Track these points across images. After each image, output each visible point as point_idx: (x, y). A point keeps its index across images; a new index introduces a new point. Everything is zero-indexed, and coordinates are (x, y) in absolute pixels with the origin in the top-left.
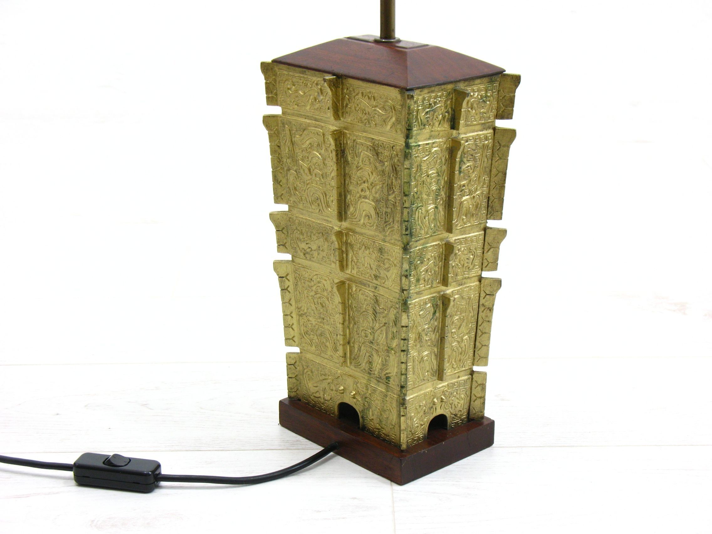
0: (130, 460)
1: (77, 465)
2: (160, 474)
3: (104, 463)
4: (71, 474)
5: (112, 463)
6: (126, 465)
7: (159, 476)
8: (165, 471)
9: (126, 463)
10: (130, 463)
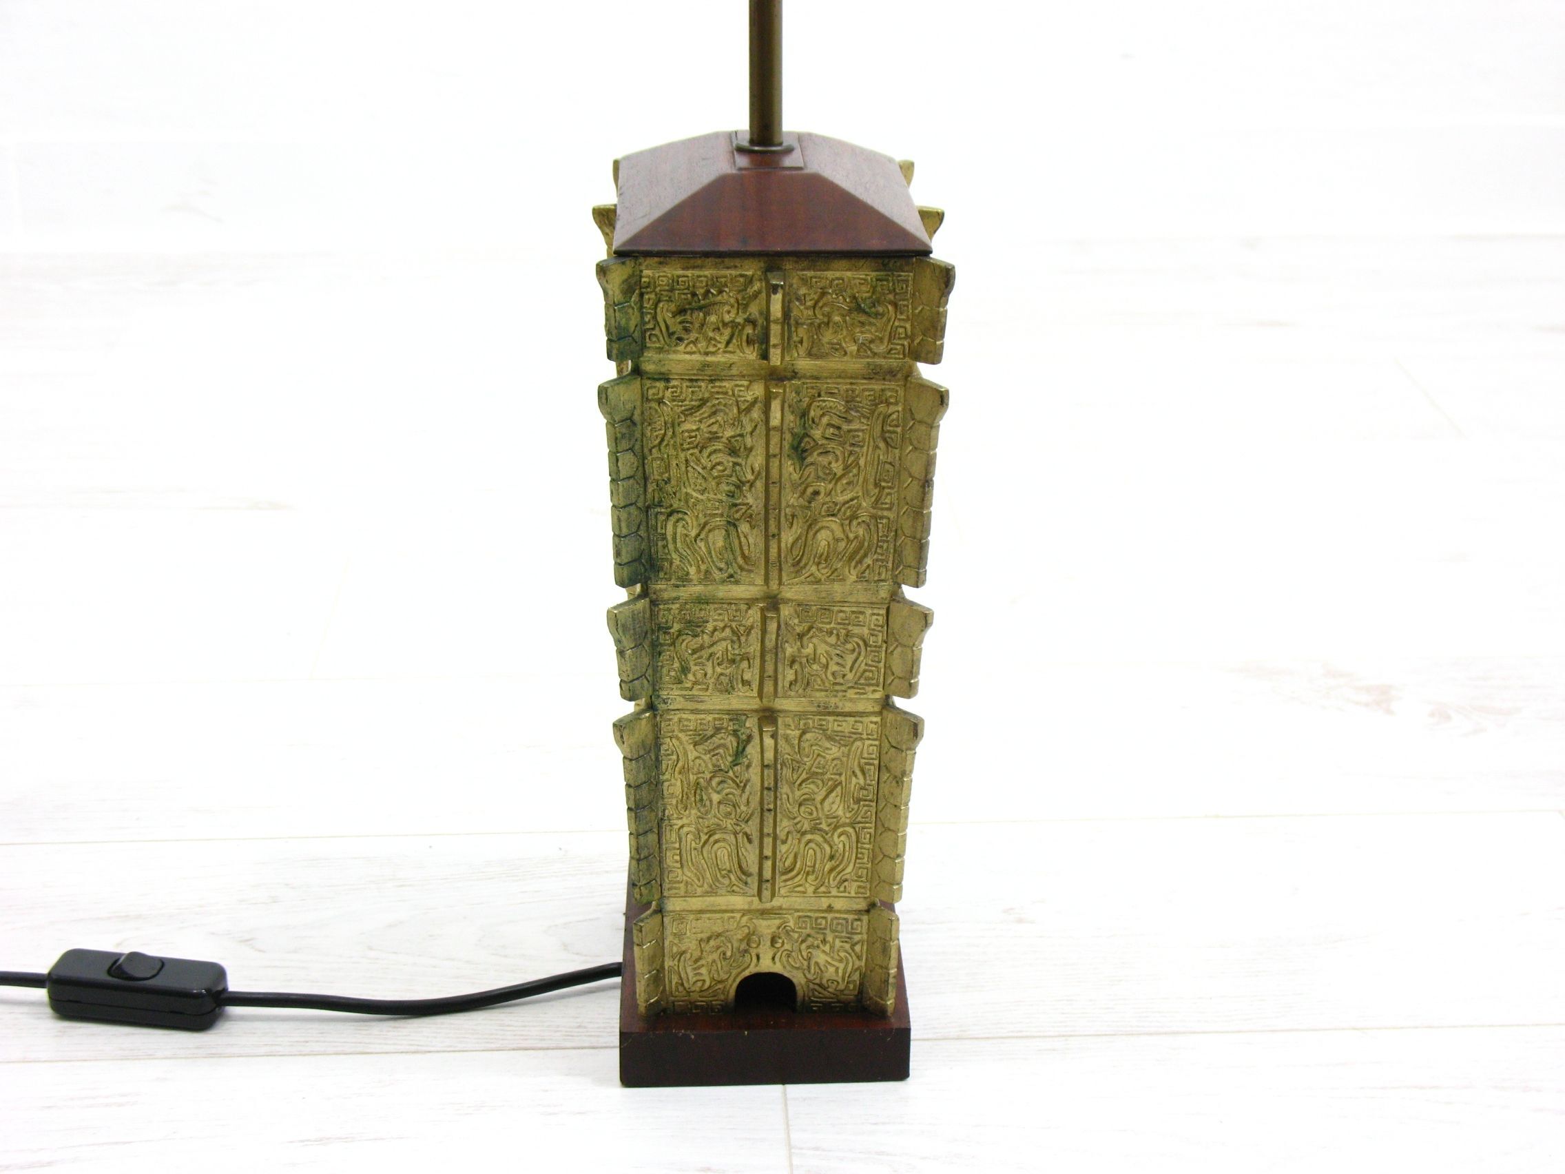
0: (162, 963)
1: (54, 977)
2: (225, 990)
3: (109, 972)
4: (41, 994)
5: (127, 973)
6: (154, 976)
7: (223, 996)
8: (235, 984)
9: (155, 972)
10: (163, 970)
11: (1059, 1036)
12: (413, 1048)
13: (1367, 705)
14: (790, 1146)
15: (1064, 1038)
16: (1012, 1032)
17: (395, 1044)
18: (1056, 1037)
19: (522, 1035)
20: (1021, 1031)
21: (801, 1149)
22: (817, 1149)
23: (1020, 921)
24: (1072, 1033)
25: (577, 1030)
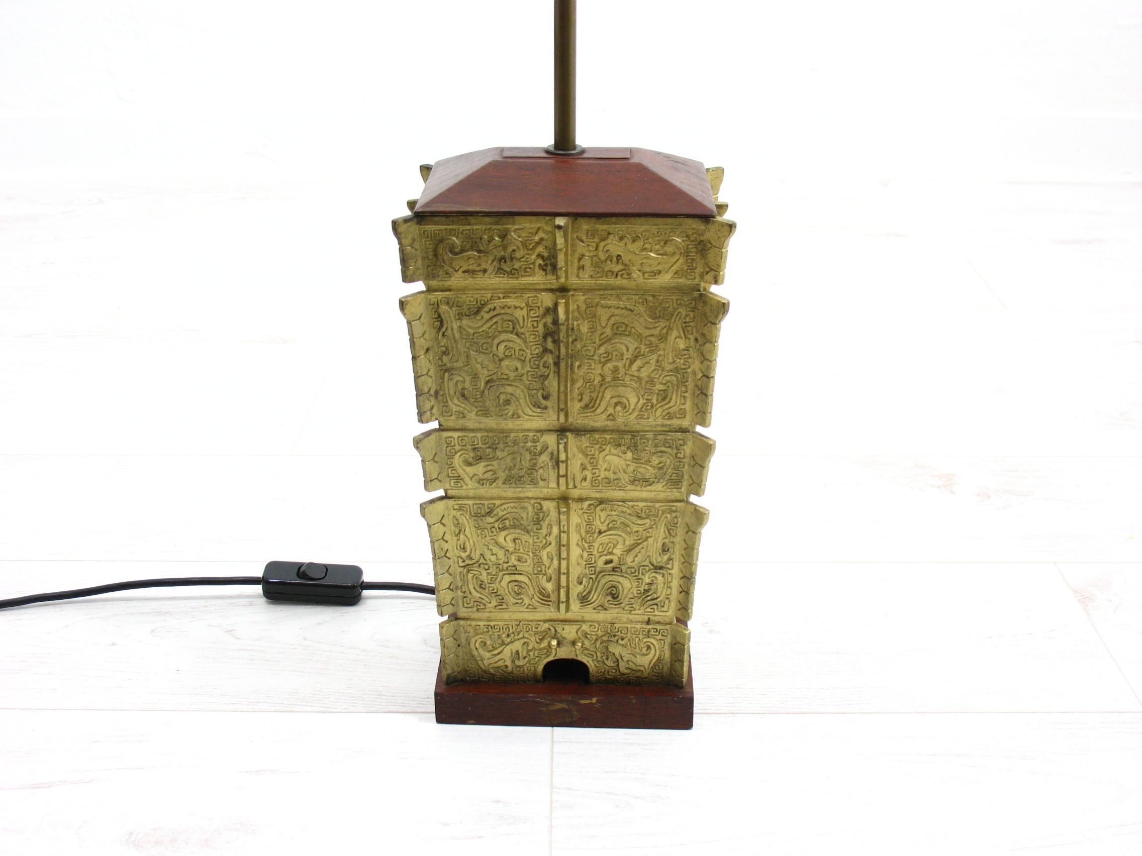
0: (326, 568)
11: (730, 713)
12: (322, 709)
13: (939, 487)
14: (552, 787)
15: (731, 715)
16: (700, 709)
17: (312, 706)
18: (728, 713)
19: (391, 703)
20: (706, 709)
21: (559, 789)
22: (569, 789)
23: (711, 632)
24: (739, 712)
25: (426, 700)
